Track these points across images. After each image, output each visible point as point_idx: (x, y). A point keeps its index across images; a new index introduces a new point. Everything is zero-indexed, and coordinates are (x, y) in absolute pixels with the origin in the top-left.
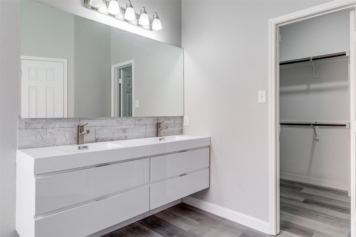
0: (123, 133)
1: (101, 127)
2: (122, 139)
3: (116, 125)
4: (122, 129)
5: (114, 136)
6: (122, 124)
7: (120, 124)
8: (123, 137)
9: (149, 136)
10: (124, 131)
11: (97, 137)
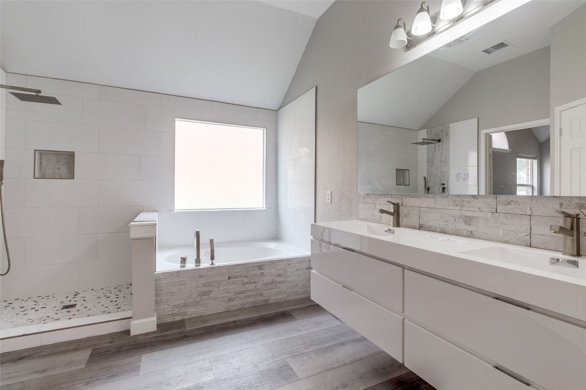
0: (465, 224)
1: (427, 209)
2: (463, 234)
3: (451, 208)
4: (463, 217)
5: (447, 226)
6: (463, 208)
7: (460, 208)
8: (465, 233)
9: (542, 247)
10: (468, 220)
11: (421, 223)
